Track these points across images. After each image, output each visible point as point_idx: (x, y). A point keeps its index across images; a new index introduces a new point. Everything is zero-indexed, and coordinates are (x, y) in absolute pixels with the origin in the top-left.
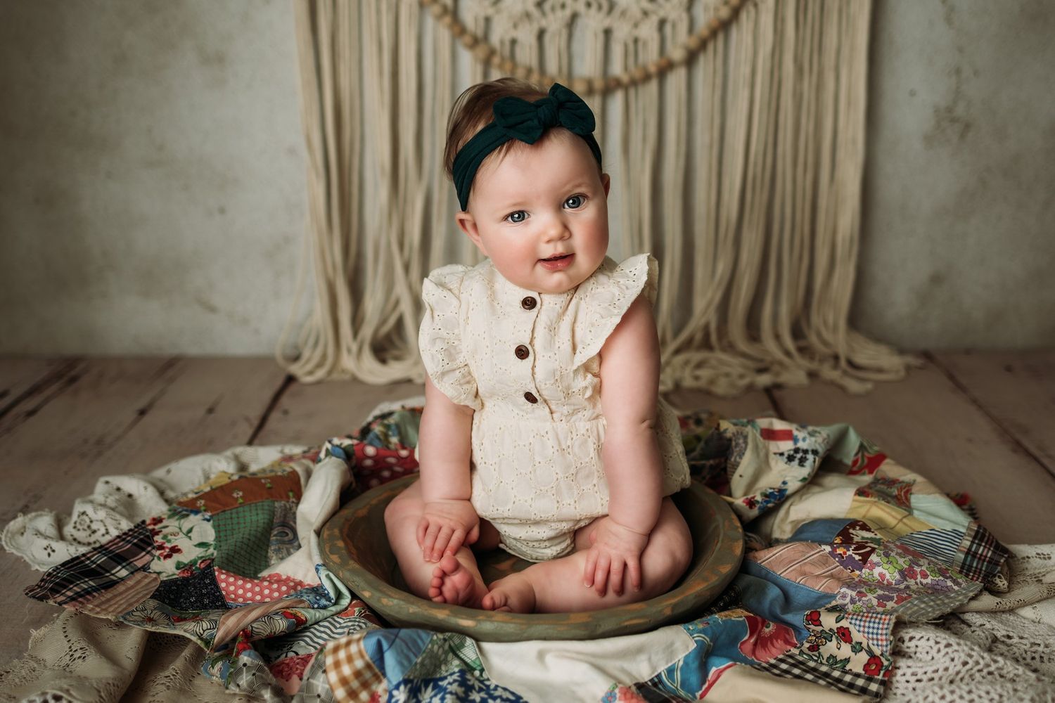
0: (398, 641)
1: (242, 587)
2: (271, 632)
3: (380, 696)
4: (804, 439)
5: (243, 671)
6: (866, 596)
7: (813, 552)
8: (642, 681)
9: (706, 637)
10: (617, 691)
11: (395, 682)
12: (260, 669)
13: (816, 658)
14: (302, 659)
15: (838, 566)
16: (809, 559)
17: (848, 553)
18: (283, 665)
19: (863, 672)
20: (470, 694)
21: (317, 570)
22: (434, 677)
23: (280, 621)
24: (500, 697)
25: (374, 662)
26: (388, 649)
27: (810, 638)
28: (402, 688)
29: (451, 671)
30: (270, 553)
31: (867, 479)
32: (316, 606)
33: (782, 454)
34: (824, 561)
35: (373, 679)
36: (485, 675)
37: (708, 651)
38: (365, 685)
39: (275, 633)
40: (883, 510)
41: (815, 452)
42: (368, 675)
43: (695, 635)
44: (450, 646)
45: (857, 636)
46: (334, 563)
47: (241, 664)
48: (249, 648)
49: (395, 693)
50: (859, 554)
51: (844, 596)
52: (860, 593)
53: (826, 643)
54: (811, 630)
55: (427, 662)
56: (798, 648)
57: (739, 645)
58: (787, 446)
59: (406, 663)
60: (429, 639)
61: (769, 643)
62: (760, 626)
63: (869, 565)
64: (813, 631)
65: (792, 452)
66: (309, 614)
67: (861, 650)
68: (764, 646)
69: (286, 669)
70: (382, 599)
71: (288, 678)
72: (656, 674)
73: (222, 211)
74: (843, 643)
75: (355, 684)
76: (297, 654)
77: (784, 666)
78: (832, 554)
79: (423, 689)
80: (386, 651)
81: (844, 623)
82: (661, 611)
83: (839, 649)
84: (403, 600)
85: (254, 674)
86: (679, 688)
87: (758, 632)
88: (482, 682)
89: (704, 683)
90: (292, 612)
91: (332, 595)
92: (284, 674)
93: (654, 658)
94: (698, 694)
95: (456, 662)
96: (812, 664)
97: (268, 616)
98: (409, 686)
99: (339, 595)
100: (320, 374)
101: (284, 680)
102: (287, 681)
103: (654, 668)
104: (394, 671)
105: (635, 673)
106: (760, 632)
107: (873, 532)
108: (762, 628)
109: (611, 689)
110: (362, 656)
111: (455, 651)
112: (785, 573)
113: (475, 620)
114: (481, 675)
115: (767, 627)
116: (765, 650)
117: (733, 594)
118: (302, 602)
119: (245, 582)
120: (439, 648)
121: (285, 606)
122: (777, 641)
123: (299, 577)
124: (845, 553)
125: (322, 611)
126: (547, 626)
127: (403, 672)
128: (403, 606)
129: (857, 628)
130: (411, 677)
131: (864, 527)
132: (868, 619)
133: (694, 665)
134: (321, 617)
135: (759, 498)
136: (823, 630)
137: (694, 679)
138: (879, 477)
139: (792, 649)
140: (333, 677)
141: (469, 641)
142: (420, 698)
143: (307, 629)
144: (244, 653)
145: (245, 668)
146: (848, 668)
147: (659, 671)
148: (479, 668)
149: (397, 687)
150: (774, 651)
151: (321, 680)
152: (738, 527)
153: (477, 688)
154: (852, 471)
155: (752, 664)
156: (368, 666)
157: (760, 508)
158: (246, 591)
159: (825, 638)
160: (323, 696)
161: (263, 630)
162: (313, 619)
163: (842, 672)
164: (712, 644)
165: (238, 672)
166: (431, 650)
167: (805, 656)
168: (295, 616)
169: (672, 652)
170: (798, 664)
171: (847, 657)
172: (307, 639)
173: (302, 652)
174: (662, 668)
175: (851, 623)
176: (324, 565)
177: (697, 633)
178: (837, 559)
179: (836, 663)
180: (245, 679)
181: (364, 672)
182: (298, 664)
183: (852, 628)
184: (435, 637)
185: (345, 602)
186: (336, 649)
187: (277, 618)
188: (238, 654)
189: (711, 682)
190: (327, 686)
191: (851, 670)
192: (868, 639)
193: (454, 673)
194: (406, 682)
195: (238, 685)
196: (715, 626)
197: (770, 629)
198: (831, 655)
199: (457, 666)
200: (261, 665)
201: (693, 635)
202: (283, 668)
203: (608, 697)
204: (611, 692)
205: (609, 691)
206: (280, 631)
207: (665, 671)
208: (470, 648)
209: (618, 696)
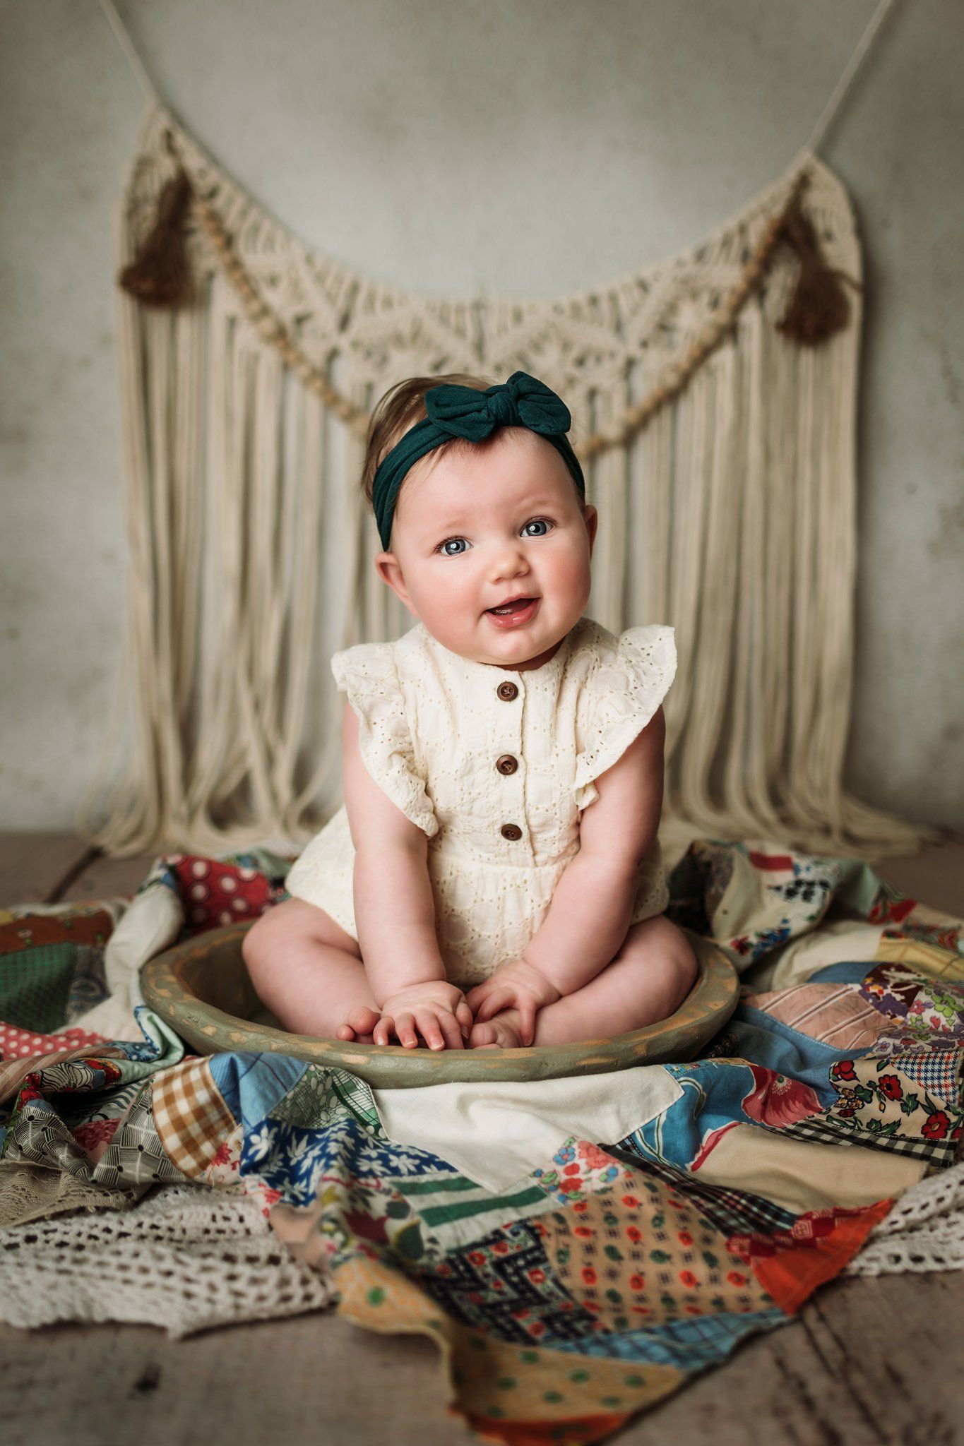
0: (259, 1063)
1: (28, 1043)
2: (69, 1082)
3: (231, 1151)
4: (808, 869)
5: (27, 1126)
6: (915, 1043)
7: (837, 993)
8: (608, 1143)
9: (697, 1083)
10: (575, 1146)
11: (254, 1123)
12: (52, 1122)
13: (852, 1125)
14: (113, 1123)
15: (872, 1011)
16: (831, 1002)
17: (886, 992)
18: (87, 1131)
19: (922, 1136)
20: (362, 1149)
21: (136, 1014)
22: (311, 1127)
23: (83, 1071)
24: (407, 1153)
25: (223, 1096)
26: (247, 1072)
27: (840, 1103)
28: (264, 1131)
29: (334, 1121)
30: (69, 1010)
31: (895, 926)
32: (134, 1057)
33: (778, 888)
34: (852, 1006)
35: (222, 1123)
36: (382, 1134)
37: (699, 1104)
38: (209, 1132)
39: (75, 1085)
40: (923, 952)
41: (824, 884)
42: (214, 1116)
43: (682, 1079)
44: (333, 1084)
45: (909, 1086)
46: (162, 997)
47: (25, 1117)
48: (37, 1097)
49: (254, 1138)
50: (901, 993)
51: (884, 1047)
52: (907, 1042)
53: (864, 1105)
54: (840, 1090)
55: (301, 1100)
56: (824, 1114)
57: (742, 1103)
58: (784, 878)
59: (271, 1096)
60: (304, 1069)
61: (783, 1104)
62: (770, 1078)
63: (916, 1007)
64: (845, 1089)
65: (791, 886)
66: (127, 1067)
67: (916, 1108)
68: (777, 1109)
69: (91, 1133)
70: (232, 1034)
71: (93, 1145)
72: (628, 1134)
73: (13, 634)
74: (888, 1103)
75: (195, 1129)
76: (106, 1117)
77: (807, 1132)
78: (864, 993)
79: (294, 1142)
80: (243, 1075)
81: (889, 1070)
82: (632, 1049)
83: (883, 1111)
84: (262, 1034)
85: (44, 1129)
86: (661, 1155)
87: (768, 1084)
88: (378, 1141)
89: (696, 1150)
90: (100, 1061)
91: (157, 1044)
92: (86, 1142)
93: (625, 1111)
94: (689, 1166)
95: (342, 1110)
96: (847, 1131)
97: (66, 1063)
98: (275, 1130)
99: (167, 1045)
100: (135, 846)
101: (87, 1149)
102: (91, 1149)
103: (625, 1127)
104: (253, 1107)
105: (597, 1132)
106: (770, 1086)
107: (915, 973)
108: (773, 1081)
109: (567, 1144)
110: (207, 1085)
111: (341, 1094)
112: (798, 1024)
113: (368, 1055)
114: (376, 1132)
115: (781, 1081)
116: (778, 1113)
117: (727, 1044)
118: (115, 1050)
119: (33, 1037)
120: (319, 1083)
121: (88, 1054)
122: (794, 1103)
123: (111, 1034)
124: (881, 992)
125: (143, 1064)
126: (472, 1062)
127: (266, 1109)
128: (262, 1041)
129: (909, 1074)
130: (278, 1118)
131: (901, 968)
132: (924, 1061)
133: (682, 1122)
134: (141, 1073)
135: (753, 940)
136: (859, 1086)
137: (682, 1143)
138: (910, 923)
139: (815, 1115)
140: (163, 1118)
141: (361, 1084)
142: (290, 1155)
143: (121, 1088)
144: (29, 1102)
145: (31, 1123)
146: (899, 1133)
147: (632, 1131)
148: (374, 1123)
149: (257, 1131)
150: (790, 1115)
151: (145, 1124)
152: (727, 965)
153: (372, 1146)
154: (874, 919)
155: (763, 1126)
156: (215, 1101)
157: (754, 954)
158: (33, 1048)
159: (862, 1099)
160: (146, 1148)
161: (60, 1080)
162: (130, 1074)
163: (891, 1138)
164: (705, 1095)
165: (22, 1129)
166: (308, 1084)
167: (835, 1122)
168: (104, 1066)
169: (650, 1102)
170: (826, 1130)
171: (897, 1120)
172: (122, 1101)
173: (112, 1116)
174: (636, 1126)
175: (899, 1069)
176: (146, 1007)
177: (684, 1076)
178: (871, 1001)
179: (882, 1128)
180: (29, 1139)
181: (209, 1110)
182: (107, 1128)
183: (901, 1076)
184: (312, 1068)
185: (177, 1054)
186: (168, 1080)
187: (78, 1066)
188: (22, 1104)
189: (705, 1150)
190: (155, 1133)
191: (904, 1135)
192: (926, 1087)
193: (339, 1123)
194: (270, 1123)
195: (21, 1148)
196: (708, 1069)
197: (783, 1085)
198: (872, 1119)
199: (343, 1115)
200: (55, 1118)
201: (679, 1078)
202: (85, 1133)
203: (564, 1155)
204: (566, 1148)
205: (564, 1147)
206: (82, 1084)
207: (640, 1130)
208: (364, 1093)
209: (577, 1152)
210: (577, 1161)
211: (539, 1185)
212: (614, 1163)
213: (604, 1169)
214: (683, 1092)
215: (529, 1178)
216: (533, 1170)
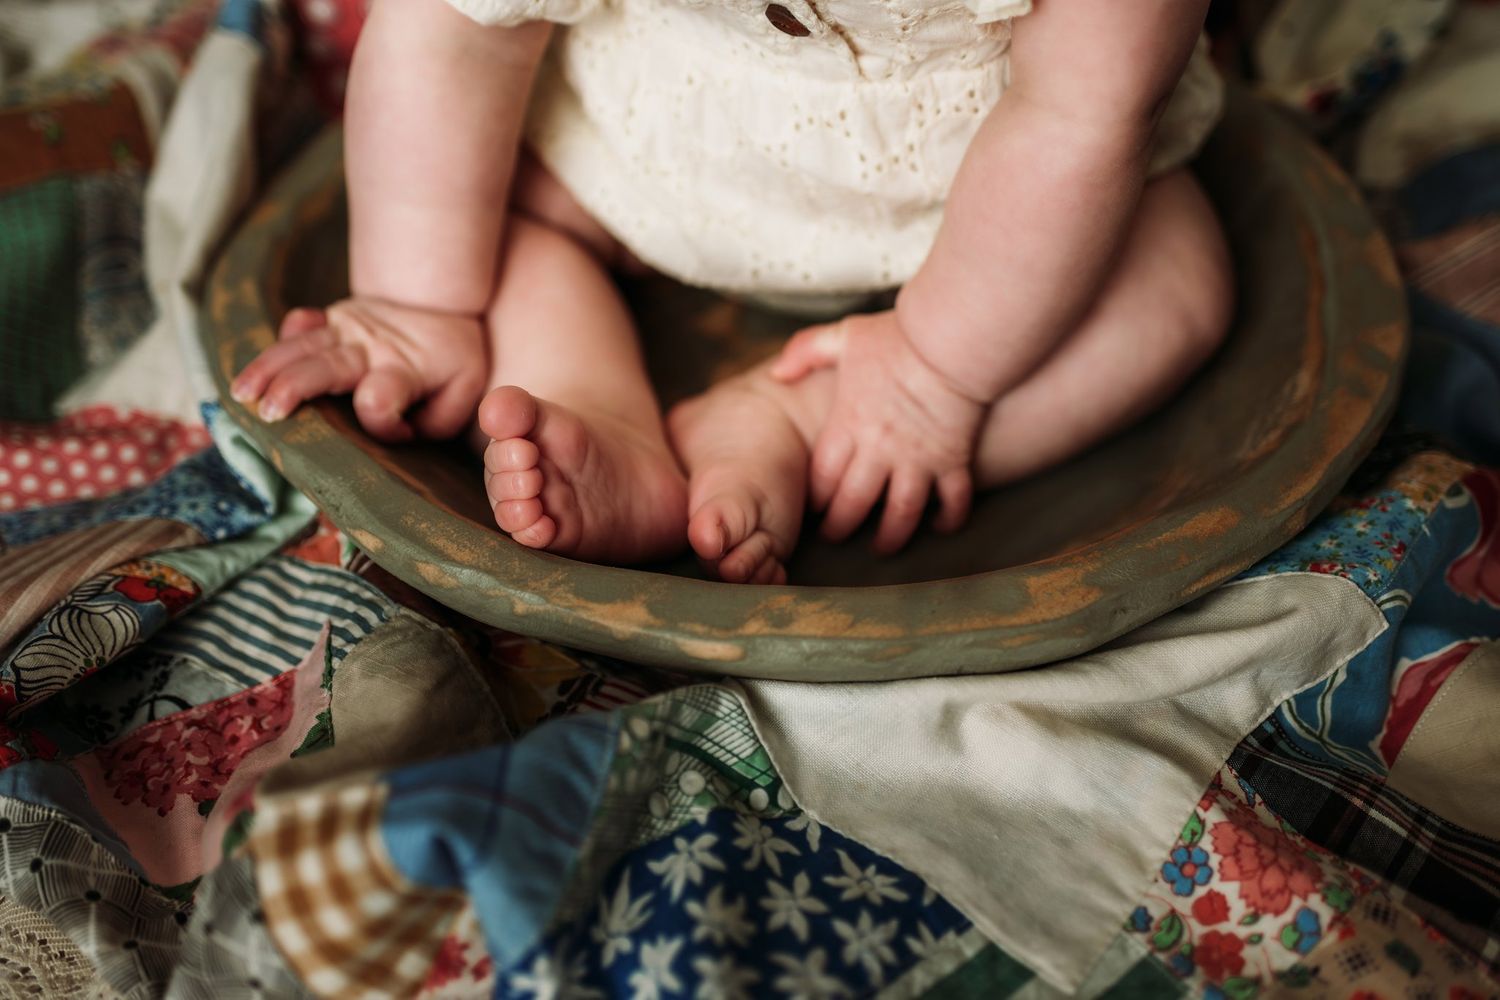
0: (506, 805)
2: (87, 662)
8: (1240, 736)
9: (1406, 595)
12: (52, 841)
14: (199, 724)
18: (146, 753)
21: (204, 411)
23: (114, 616)
28: (542, 965)
29: (682, 818)
32: (218, 534)
36: (786, 801)
38: (410, 938)
39: (100, 660)
42: (415, 914)
43: (1383, 597)
44: (669, 740)
55: (608, 832)
66: (202, 569)
69: (156, 766)
70: (422, 565)
71: (165, 803)
72: (1269, 711)
75: (375, 947)
76: (184, 705)
79: (603, 909)
82: (1281, 527)
84: (488, 572)
86: (1325, 737)
88: (780, 827)
90: (147, 574)
91: (263, 489)
92: (150, 786)
94: (1376, 746)
97: (71, 607)
98: (562, 940)
99: (284, 489)
101: (153, 811)
102: (162, 813)
103: (1264, 699)
111: (689, 740)
113: (739, 637)
114: (773, 801)
118: (176, 530)
121: (121, 559)
127: (538, 917)
128: (492, 592)
134: (243, 567)
140: (292, 935)
141: (726, 702)
143: (203, 610)
147: (1276, 703)
148: (763, 781)
149: (525, 965)
151: (254, 940)
153: (776, 867)
160: (268, 985)
161: (64, 665)
162: (217, 580)
168: (159, 587)
172: (210, 648)
174: (1284, 696)
176: (222, 408)
177: (1389, 589)
181: (398, 915)
182: (188, 747)
186: (288, 845)
187: (102, 607)
189: (1400, 703)
193: (695, 828)
194: (550, 935)
199: (699, 798)
200: (57, 823)
201: (1379, 596)
202: (145, 761)
203: (1184, 864)
204: (1187, 848)
205: (1181, 843)
206: (117, 649)
207: (1292, 701)
208: (734, 722)
209: (1215, 860)
210: (1216, 884)
211: (1151, 954)
212: (1305, 898)
213: (1288, 917)
214: (1386, 625)
215: (1125, 935)
216: (1129, 909)
